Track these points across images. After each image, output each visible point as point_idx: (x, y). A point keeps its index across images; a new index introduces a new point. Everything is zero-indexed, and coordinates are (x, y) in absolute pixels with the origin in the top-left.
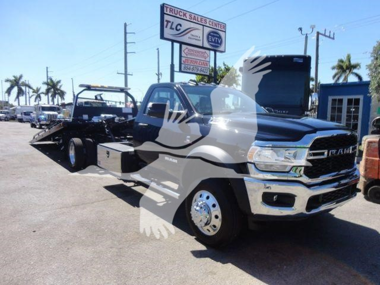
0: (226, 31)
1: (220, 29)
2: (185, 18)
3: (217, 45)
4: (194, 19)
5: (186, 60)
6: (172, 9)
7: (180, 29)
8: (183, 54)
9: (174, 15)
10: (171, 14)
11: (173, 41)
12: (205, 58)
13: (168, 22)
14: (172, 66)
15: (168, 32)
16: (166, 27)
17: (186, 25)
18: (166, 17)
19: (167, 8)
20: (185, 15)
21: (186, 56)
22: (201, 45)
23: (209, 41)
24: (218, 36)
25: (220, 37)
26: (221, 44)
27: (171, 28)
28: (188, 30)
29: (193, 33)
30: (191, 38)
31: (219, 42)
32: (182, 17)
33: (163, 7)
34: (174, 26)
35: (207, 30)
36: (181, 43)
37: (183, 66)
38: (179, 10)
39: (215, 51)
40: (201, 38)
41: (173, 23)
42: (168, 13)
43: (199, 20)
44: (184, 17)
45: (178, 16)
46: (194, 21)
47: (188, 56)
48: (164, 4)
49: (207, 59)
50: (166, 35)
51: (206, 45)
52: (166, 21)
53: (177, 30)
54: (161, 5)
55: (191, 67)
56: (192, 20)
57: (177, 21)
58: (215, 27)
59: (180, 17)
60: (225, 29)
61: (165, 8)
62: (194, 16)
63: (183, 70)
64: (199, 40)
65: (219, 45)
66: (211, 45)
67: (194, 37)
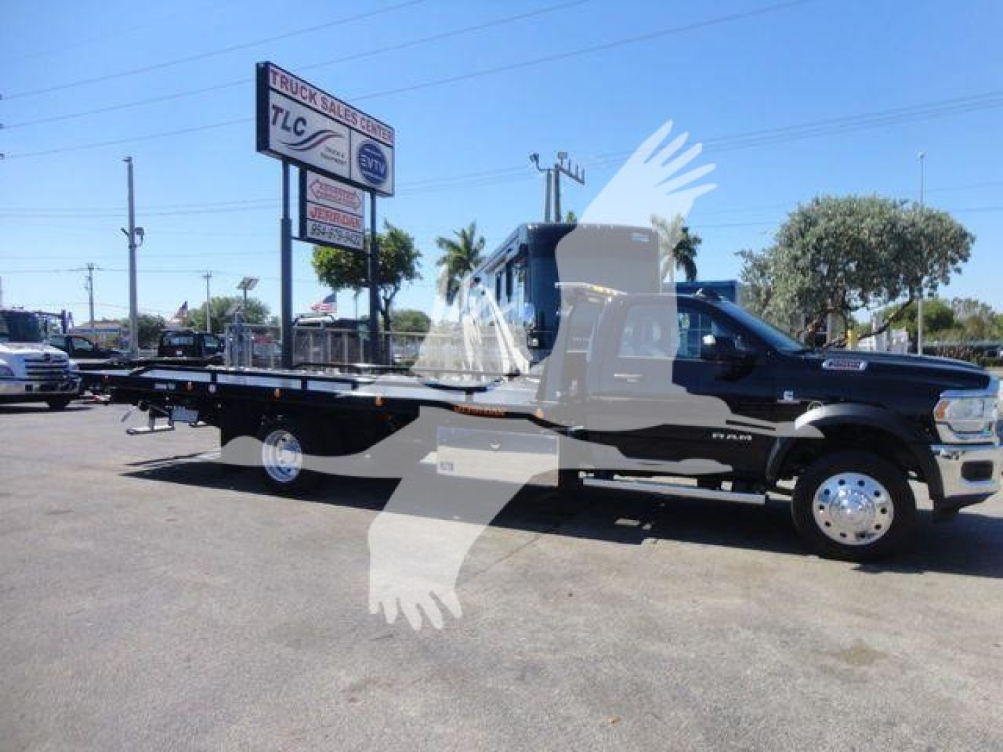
0: (396, 147)
1: (381, 139)
2: (311, 104)
3: (376, 177)
4: (331, 110)
5: (316, 209)
6: (287, 77)
7: (303, 132)
8: (310, 196)
9: (290, 94)
10: (283, 90)
11: (287, 161)
12: (355, 209)
13: (278, 110)
14: (286, 223)
15: (277, 136)
16: (274, 123)
17: (316, 123)
18: (274, 99)
19: (275, 74)
20: (312, 97)
21: (316, 201)
22: (345, 174)
23: (362, 168)
24: (379, 155)
25: (382, 160)
26: (384, 175)
27: (285, 127)
28: (319, 137)
29: (331, 143)
30: (326, 157)
31: (382, 171)
32: (307, 102)
33: (263, 72)
34: (290, 124)
35: (358, 140)
36: (305, 168)
37: (310, 225)
38: (301, 84)
39: (373, 192)
40: (346, 159)
41: (288, 113)
42: (277, 87)
43: (342, 113)
44: (311, 101)
45: (298, 97)
46: (332, 114)
47: (321, 201)
48: (267, 64)
49: (358, 212)
50: (274, 145)
51: (358, 177)
52: (274, 107)
53: (299, 134)
54: (258, 65)
55: (328, 228)
56: (326, 112)
57: (297, 111)
58: (373, 135)
59: (303, 101)
60: (392, 142)
61: (271, 75)
62: (332, 104)
63: (309, 235)
64: (342, 163)
65: (381, 179)
66: (367, 177)
67: (332, 155)
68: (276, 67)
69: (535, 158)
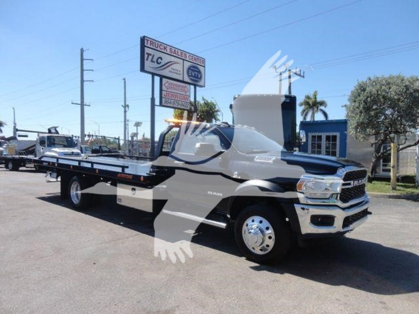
0: (206, 66)
1: (199, 64)
2: (165, 52)
3: (196, 79)
4: (174, 53)
5: (166, 93)
6: (153, 41)
7: (161, 63)
8: (164, 88)
9: (154, 48)
10: (152, 47)
11: (153, 75)
12: (186, 93)
13: (149, 55)
14: (153, 100)
15: (148, 65)
16: (147, 59)
17: (166, 58)
18: (147, 50)
19: (148, 40)
20: (165, 48)
21: (167, 90)
22: (181, 79)
23: (189, 76)
24: (197, 70)
25: (199, 72)
26: (200, 78)
27: (152, 61)
28: (168, 64)
29: (174, 66)
30: (171, 72)
31: (199, 76)
32: (163, 51)
33: (143, 40)
34: (155, 60)
35: (187, 65)
36: (162, 77)
37: (163, 100)
38: (159, 44)
39: (195, 86)
40: (181, 72)
41: (153, 56)
42: (149, 45)
43: (179, 54)
45: (158, 49)
46: (175, 55)
47: (169, 90)
48: (144, 37)
49: (188, 94)
50: (146, 68)
51: (187, 79)
52: (147, 54)
54: (141, 38)
55: (172, 101)
56: (172, 54)
57: (158, 54)
58: (195, 62)
59: (161, 50)
60: (205, 64)
61: (146, 41)
62: (175, 50)
63: (163, 104)
64: (180, 74)
65: (199, 80)
66: (191, 79)
68: (148, 37)
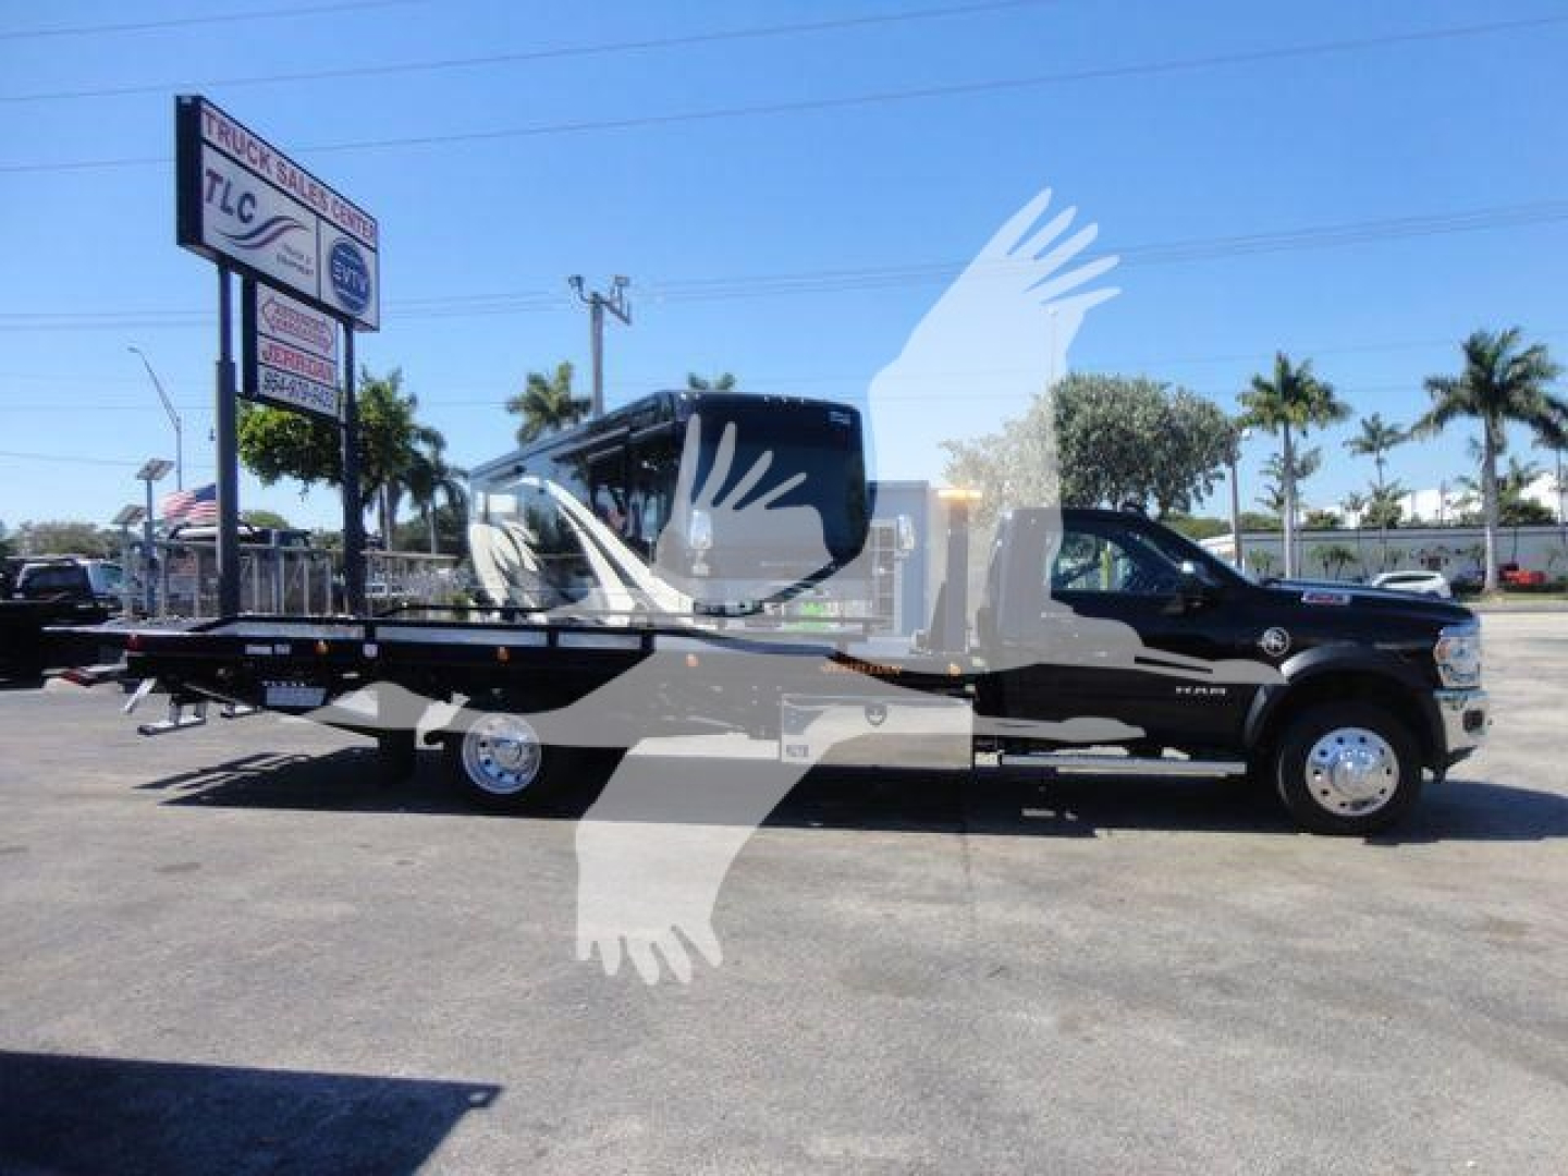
0: (381, 251)
1: (360, 236)
2: (263, 172)
3: (354, 298)
4: (293, 184)
5: (271, 346)
6: (229, 125)
7: (251, 217)
8: (262, 325)
9: (233, 153)
10: (222, 145)
11: (226, 264)
12: (327, 348)
13: (216, 178)
14: (225, 367)
15: (216, 225)
16: (210, 199)
17: (270, 204)
18: (210, 160)
19: (211, 116)
20: (264, 160)
21: (270, 333)
22: (312, 292)
23: (335, 283)
24: (357, 262)
25: (362, 270)
26: (365, 296)
27: (226, 209)
28: (274, 227)
29: (290, 238)
30: (285, 261)
31: (363, 289)
32: (256, 168)
33: (189, 115)
34: (233, 202)
35: (330, 236)
36: (253, 278)
37: (262, 372)
38: (248, 137)
39: (350, 324)
40: (312, 267)
41: (229, 185)
42: (214, 139)
43: (307, 191)
44: (261, 167)
45: (244, 159)
46: (291, 191)
47: (279, 334)
48: (198, 100)
49: (330, 355)
50: (211, 236)
51: (329, 297)
52: (210, 173)
53: (246, 219)
54: (179, 99)
55: (289, 379)
56: (284, 187)
57: (244, 182)
58: (349, 229)
59: (251, 165)
60: (376, 242)
61: (205, 118)
62: (293, 174)
63: (261, 390)
64: (308, 272)
65: (361, 302)
66: (341, 297)
67: (290, 258)
68: (211, 105)
69: (579, 281)
